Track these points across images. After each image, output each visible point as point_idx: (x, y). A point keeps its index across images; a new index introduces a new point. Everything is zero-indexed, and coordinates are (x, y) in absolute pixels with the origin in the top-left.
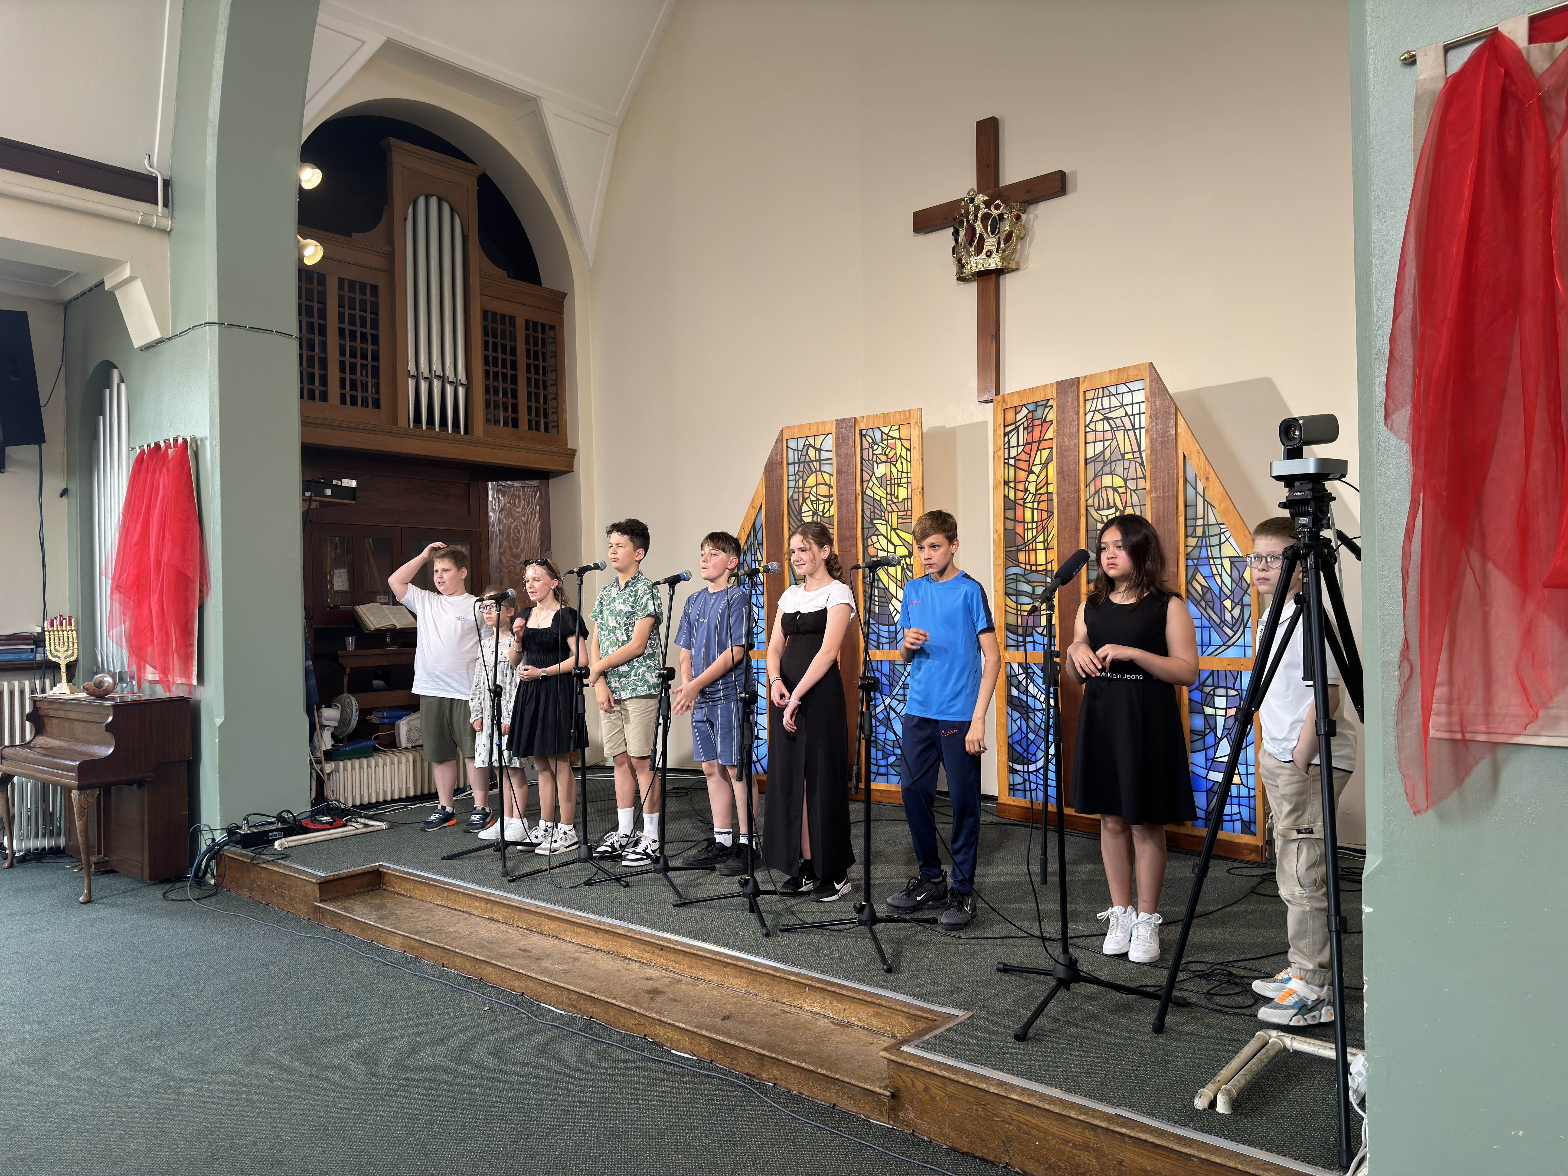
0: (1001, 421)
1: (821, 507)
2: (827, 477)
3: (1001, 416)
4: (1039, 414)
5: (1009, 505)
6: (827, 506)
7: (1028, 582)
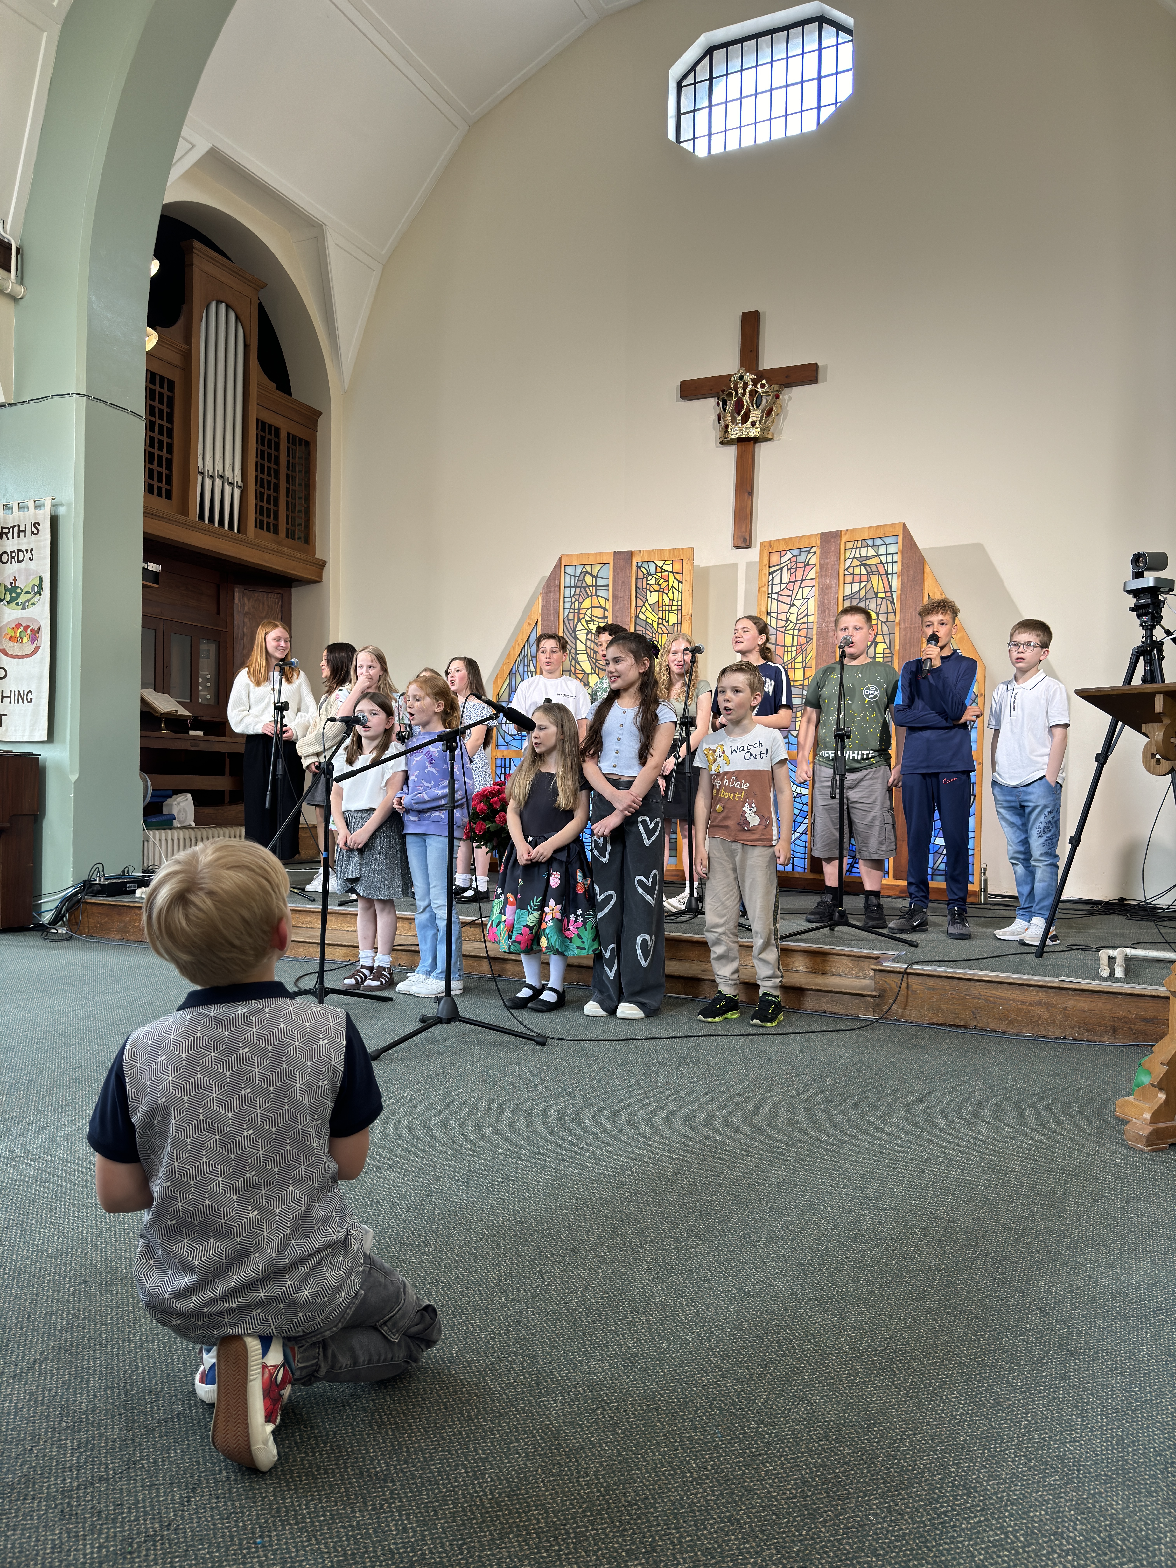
0: (766, 562)
2: (602, 601)
4: (802, 558)
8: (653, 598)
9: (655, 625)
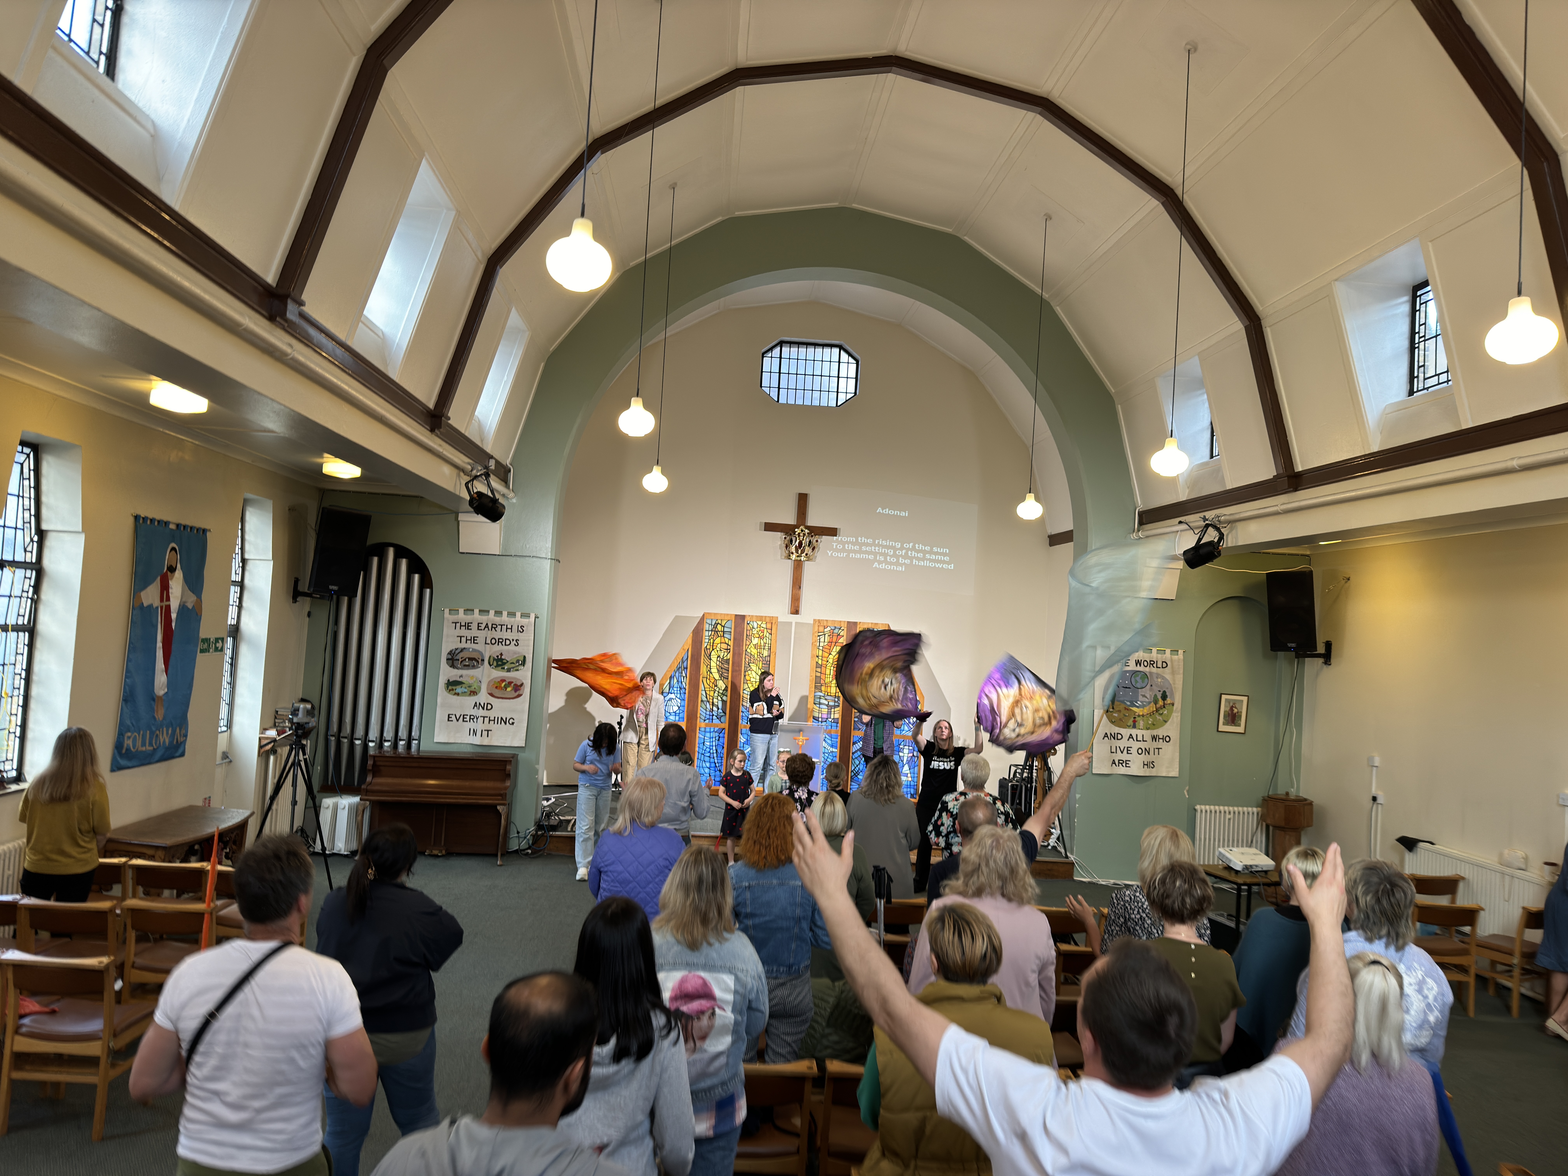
0: (816, 629)
1: (722, 654)
2: (727, 640)
3: (816, 628)
4: (836, 631)
5: (818, 665)
6: (726, 654)
7: (826, 699)
8: (755, 641)
9: (756, 656)
